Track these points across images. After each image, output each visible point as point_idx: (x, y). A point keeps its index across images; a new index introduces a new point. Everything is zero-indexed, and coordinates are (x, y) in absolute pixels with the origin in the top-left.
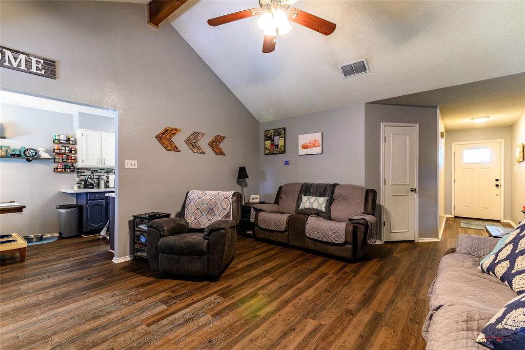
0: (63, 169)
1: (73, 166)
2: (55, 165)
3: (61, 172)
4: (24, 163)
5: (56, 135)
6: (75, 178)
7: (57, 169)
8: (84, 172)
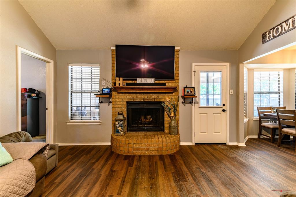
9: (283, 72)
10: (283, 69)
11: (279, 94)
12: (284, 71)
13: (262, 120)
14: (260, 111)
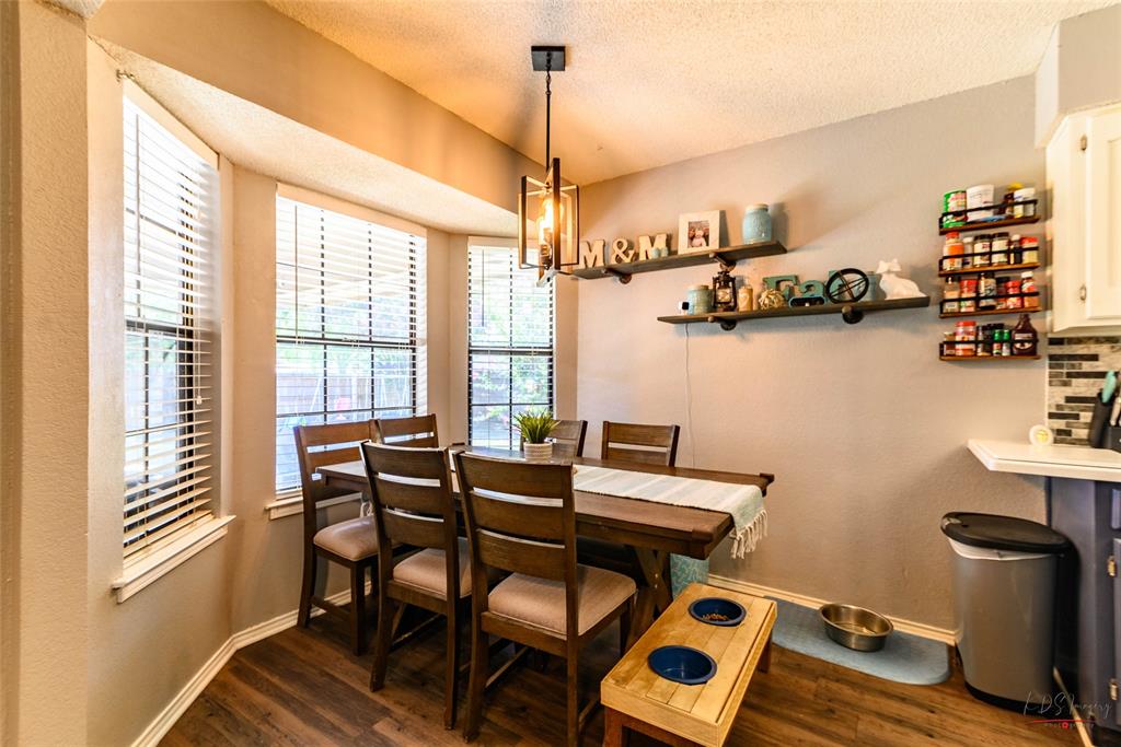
0: (976, 342)
1: (1027, 328)
2: (944, 331)
3: (970, 359)
4: (838, 328)
5: (948, 196)
6: (1038, 387)
7: (951, 344)
8: (1094, 358)
9: (424, 241)
10: (425, 226)
11: (414, 350)
12: (428, 234)
13: (319, 505)
14: (310, 450)
